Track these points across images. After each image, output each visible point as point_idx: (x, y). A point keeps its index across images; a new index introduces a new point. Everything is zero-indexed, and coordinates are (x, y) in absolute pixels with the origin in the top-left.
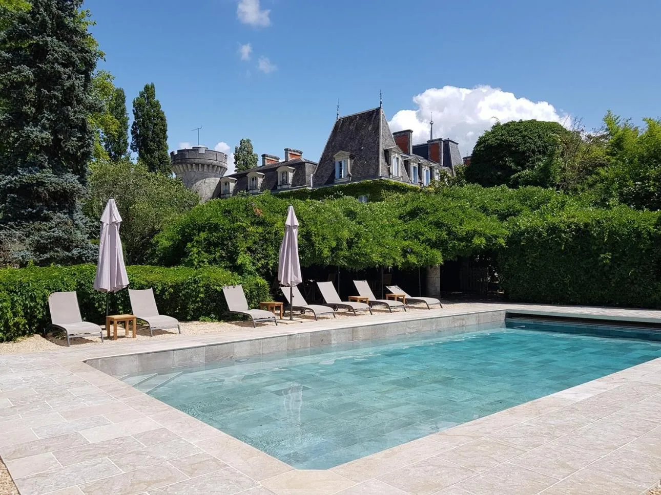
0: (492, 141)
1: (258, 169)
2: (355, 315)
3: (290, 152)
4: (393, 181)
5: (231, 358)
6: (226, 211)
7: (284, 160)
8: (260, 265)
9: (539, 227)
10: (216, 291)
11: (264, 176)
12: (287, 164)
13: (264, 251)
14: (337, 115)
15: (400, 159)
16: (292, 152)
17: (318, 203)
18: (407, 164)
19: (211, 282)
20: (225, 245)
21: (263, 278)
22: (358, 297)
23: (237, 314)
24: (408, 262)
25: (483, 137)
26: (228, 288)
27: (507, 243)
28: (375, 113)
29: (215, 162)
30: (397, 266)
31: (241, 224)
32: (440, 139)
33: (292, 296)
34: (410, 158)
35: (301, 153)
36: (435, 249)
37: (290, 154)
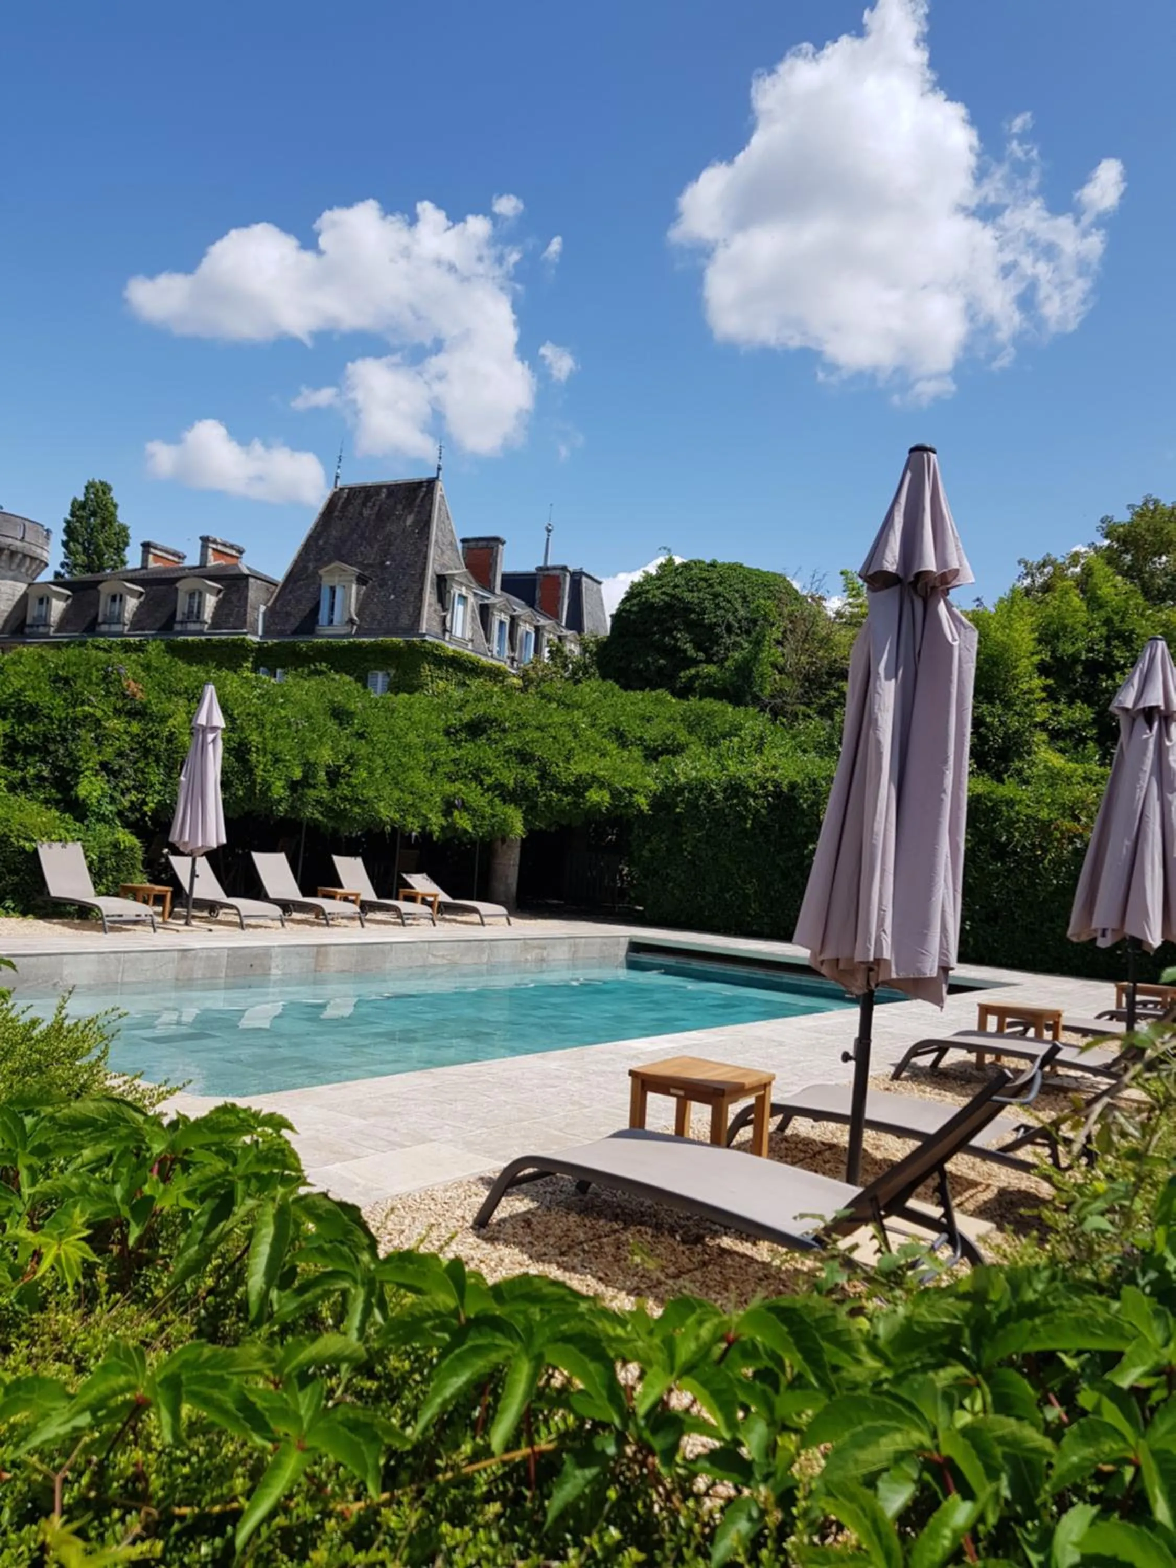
0: (657, 597)
1: (130, 575)
2: (328, 925)
3: (214, 546)
4: (451, 647)
5: (55, 985)
6: (57, 679)
7: (197, 564)
8: (127, 804)
9: (712, 781)
10: (22, 851)
11: (141, 594)
12: (202, 572)
13: (139, 775)
14: (337, 477)
15: (471, 599)
16: (220, 548)
17: (270, 681)
18: (485, 612)
19: (11, 831)
20: (49, 753)
21: (132, 833)
22: (339, 890)
23: (65, 905)
24: (452, 827)
25: (640, 584)
26: (50, 847)
27: (652, 806)
28: (424, 489)
29: (18, 543)
30: (431, 834)
31: (91, 710)
32: (564, 568)
33: (193, 875)
34: (493, 600)
35: (241, 552)
36: (512, 806)
37: (214, 549)
